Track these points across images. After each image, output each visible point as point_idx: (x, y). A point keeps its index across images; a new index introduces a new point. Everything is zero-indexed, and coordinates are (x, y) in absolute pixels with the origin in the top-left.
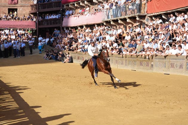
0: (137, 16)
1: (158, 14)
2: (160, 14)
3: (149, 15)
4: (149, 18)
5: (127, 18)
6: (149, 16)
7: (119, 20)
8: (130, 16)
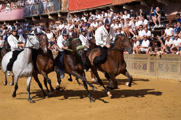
0: (58, 13)
1: (79, 11)
2: (81, 11)
3: (71, 12)
4: (70, 15)
5: (49, 15)
6: (71, 14)
7: (40, 16)
8: (52, 13)
